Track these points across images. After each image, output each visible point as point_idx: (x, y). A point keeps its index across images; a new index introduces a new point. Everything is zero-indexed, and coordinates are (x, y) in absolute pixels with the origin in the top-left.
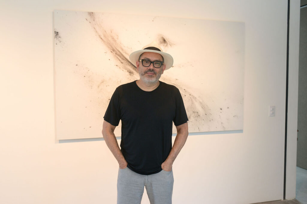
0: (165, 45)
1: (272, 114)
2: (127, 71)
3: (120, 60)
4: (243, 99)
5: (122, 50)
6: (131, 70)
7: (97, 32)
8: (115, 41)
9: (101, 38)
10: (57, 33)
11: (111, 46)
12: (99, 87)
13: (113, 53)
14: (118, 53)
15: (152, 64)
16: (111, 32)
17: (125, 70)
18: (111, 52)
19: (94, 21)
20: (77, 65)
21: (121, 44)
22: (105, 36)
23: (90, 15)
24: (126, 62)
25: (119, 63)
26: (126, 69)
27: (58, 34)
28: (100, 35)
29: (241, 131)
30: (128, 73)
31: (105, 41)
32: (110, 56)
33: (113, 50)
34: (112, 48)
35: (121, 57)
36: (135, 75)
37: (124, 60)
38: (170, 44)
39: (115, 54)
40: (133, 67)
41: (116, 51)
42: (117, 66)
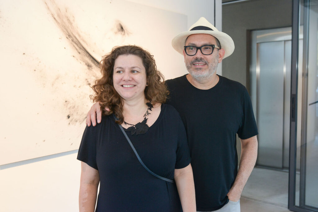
0: (123, 33)
2: (85, 64)
3: (77, 49)
5: (79, 36)
7: (48, 8)
8: (71, 24)
9: (55, 19)
11: (67, 30)
12: (53, 85)
13: (69, 40)
14: (75, 40)
15: (199, 51)
16: (66, 11)
18: (67, 38)
20: (24, 54)
21: (77, 27)
22: (59, 16)
24: (83, 51)
25: (75, 53)
26: (84, 62)
28: (53, 14)
30: (86, 67)
31: (59, 23)
32: (66, 43)
33: (69, 36)
34: (67, 32)
35: (79, 46)
36: (93, 70)
37: (82, 50)
38: (127, 33)
39: (71, 41)
40: (91, 58)
41: (72, 37)
42: (74, 56)
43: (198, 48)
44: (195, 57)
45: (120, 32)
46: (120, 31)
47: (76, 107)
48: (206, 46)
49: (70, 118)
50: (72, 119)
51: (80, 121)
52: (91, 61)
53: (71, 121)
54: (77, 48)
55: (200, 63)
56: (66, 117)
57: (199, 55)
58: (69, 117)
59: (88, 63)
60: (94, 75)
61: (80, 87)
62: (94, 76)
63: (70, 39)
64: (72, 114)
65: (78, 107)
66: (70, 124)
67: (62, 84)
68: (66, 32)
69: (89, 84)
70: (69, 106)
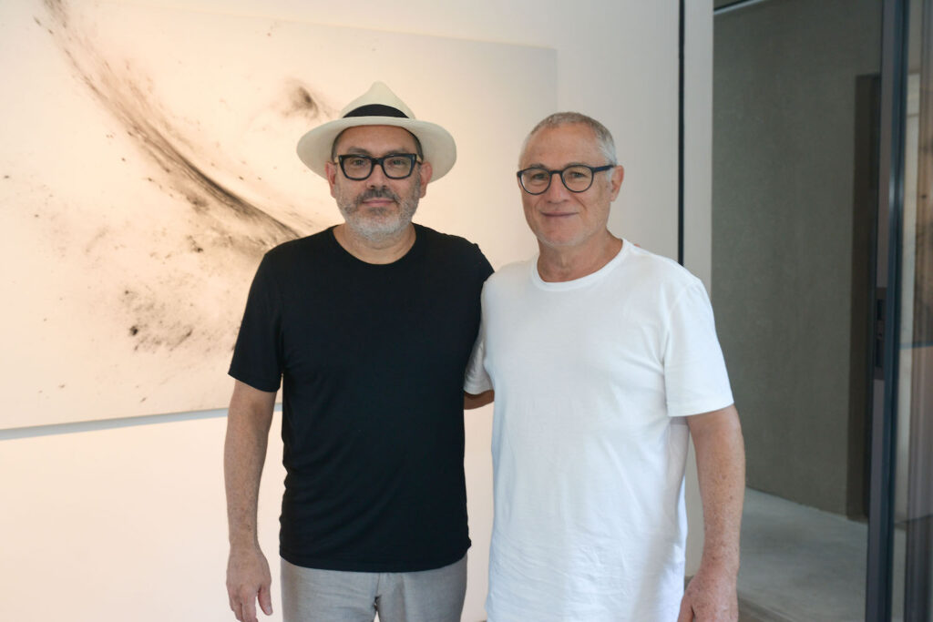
0: (311, 113)
2: (184, 197)
3: (159, 162)
5: (168, 127)
6: (199, 194)
7: (75, 64)
8: (142, 97)
9: (93, 88)
11: (129, 114)
12: (88, 251)
13: (137, 137)
14: (154, 138)
15: (378, 167)
16: (128, 68)
17: (178, 195)
18: (130, 134)
19: (65, 26)
20: (7, 177)
21: (161, 106)
22: (105, 80)
23: (52, 7)
24: (180, 166)
25: (155, 171)
26: (181, 192)
28: (89, 77)
30: (189, 206)
31: (106, 98)
32: (126, 147)
33: (136, 128)
34: (132, 119)
35: (165, 151)
36: (211, 212)
37: (175, 163)
38: (325, 112)
39: (143, 143)
40: (206, 183)
41: (145, 132)
42: (150, 180)
43: (375, 162)
44: (369, 183)
45: (300, 112)
46: (300, 107)
47: (155, 307)
48: (393, 157)
49: (140, 335)
50: (146, 338)
51: (168, 344)
52: (206, 190)
53: (142, 342)
54: (161, 157)
55: (382, 199)
56: (128, 332)
57: (378, 179)
58: (135, 331)
59: (195, 194)
60: (215, 226)
61: (169, 256)
62: (214, 229)
63: (139, 136)
64: (146, 325)
65: (163, 306)
66: (139, 349)
67: (116, 248)
68: (127, 119)
69: (199, 250)
70: (136, 303)
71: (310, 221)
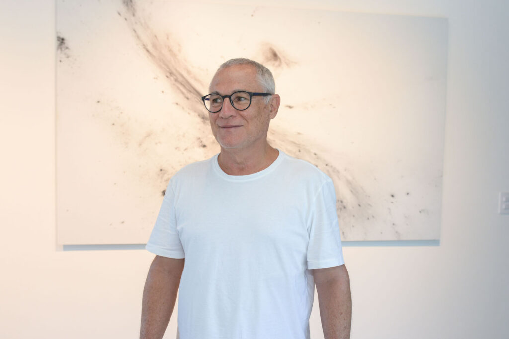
0: (277, 63)
1: (505, 209)
2: (197, 114)
3: (183, 93)
4: (442, 176)
5: (189, 73)
7: (138, 37)
8: (174, 55)
9: (148, 51)
10: (61, 41)
11: (167, 66)
12: (140, 145)
14: (180, 79)
16: (167, 38)
17: (193, 114)
18: (167, 77)
19: (134, 15)
20: (99, 102)
21: (185, 60)
22: (154, 46)
23: (127, 5)
24: (195, 96)
25: (180, 99)
26: (195, 111)
27: (65, 41)
28: (146, 44)
29: (435, 242)
30: (199, 120)
31: (154, 57)
32: (164, 84)
33: (170, 74)
34: (168, 68)
35: (187, 87)
37: (192, 94)
38: (286, 62)
39: (174, 82)
41: (175, 75)
45: (270, 62)
46: (270, 60)
54: (184, 91)
56: (161, 193)
59: (203, 113)
61: (186, 149)
63: (172, 78)
68: (166, 68)
69: (204, 146)
70: (166, 177)
71: (274, 131)
